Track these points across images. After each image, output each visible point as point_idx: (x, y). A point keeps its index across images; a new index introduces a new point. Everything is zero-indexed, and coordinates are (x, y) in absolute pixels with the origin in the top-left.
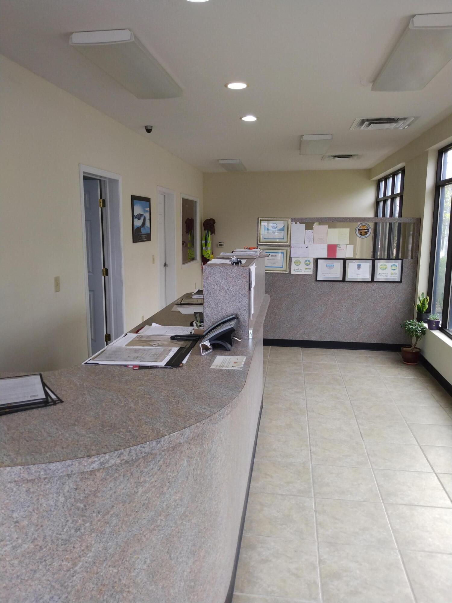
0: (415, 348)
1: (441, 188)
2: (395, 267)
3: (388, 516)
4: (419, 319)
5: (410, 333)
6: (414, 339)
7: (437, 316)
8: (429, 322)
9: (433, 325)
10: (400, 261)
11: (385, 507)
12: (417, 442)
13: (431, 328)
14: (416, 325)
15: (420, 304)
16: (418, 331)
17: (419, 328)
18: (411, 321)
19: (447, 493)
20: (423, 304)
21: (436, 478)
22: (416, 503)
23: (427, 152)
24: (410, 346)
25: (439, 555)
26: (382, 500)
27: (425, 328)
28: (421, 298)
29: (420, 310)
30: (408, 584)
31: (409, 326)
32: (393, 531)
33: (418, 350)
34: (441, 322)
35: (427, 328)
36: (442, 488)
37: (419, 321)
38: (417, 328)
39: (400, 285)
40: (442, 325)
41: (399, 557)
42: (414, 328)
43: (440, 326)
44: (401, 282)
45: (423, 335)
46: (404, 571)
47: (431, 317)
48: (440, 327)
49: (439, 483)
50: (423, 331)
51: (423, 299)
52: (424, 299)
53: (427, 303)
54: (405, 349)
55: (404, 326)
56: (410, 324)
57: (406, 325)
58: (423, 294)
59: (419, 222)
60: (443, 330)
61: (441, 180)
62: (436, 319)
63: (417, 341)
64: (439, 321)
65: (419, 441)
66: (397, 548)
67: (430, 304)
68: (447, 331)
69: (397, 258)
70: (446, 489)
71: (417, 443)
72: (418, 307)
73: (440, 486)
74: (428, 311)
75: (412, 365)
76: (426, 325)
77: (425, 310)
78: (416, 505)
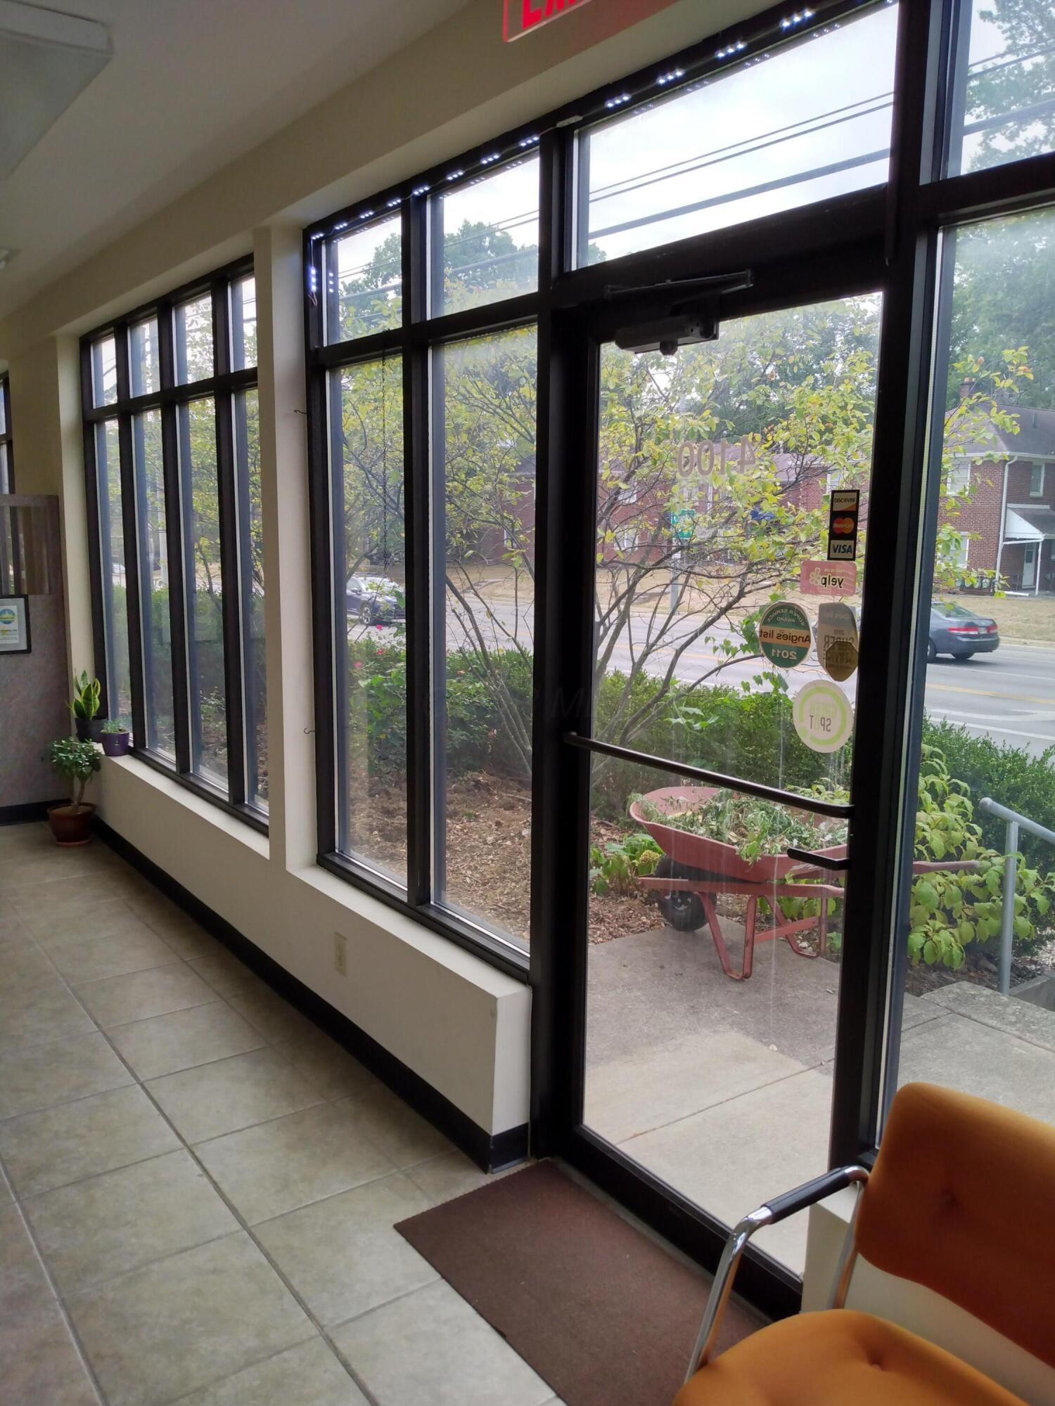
0: (81, 804)
1: (95, 426)
2: (11, 616)
3: (32, 1228)
4: (84, 736)
5: (64, 772)
6: (77, 783)
7: (120, 723)
8: (105, 739)
9: (116, 745)
10: (22, 600)
11: (23, 1209)
12: (96, 1023)
13: (109, 752)
14: (76, 751)
15: (80, 700)
16: (81, 764)
17: (84, 756)
18: (63, 741)
19: (167, 1120)
20: (88, 698)
21: (142, 1092)
22: (99, 1170)
23: (53, 340)
24: (68, 802)
25: (155, 1267)
26: (16, 1193)
27: (98, 754)
28: (81, 686)
29: (82, 714)
30: (86, 1370)
31: (61, 754)
32: (47, 1258)
33: (89, 808)
34: (131, 735)
35: (103, 753)
36: (157, 1112)
37: (82, 741)
38: (80, 756)
39: (29, 660)
40: (134, 742)
41: (62, 1315)
42: (71, 757)
43: (131, 744)
44: (29, 650)
45: (94, 772)
46: (76, 1347)
47: (109, 727)
48: (130, 747)
49: (150, 1103)
50: (95, 763)
51: (87, 686)
52: (89, 689)
53: (97, 696)
54: (57, 811)
55: (47, 756)
56: (61, 750)
57: (53, 753)
58: (84, 675)
59: (54, 505)
60: (137, 752)
61: (94, 407)
62: (120, 730)
63: (83, 787)
64: (128, 734)
65: (99, 1022)
66: (56, 1297)
67: (103, 697)
68: (147, 753)
69: (18, 595)
70: (164, 1110)
71: (95, 1026)
72: (77, 706)
73: (153, 1107)
74: (103, 714)
75: (79, 845)
76: (99, 747)
77: (93, 712)
78: (99, 1175)
